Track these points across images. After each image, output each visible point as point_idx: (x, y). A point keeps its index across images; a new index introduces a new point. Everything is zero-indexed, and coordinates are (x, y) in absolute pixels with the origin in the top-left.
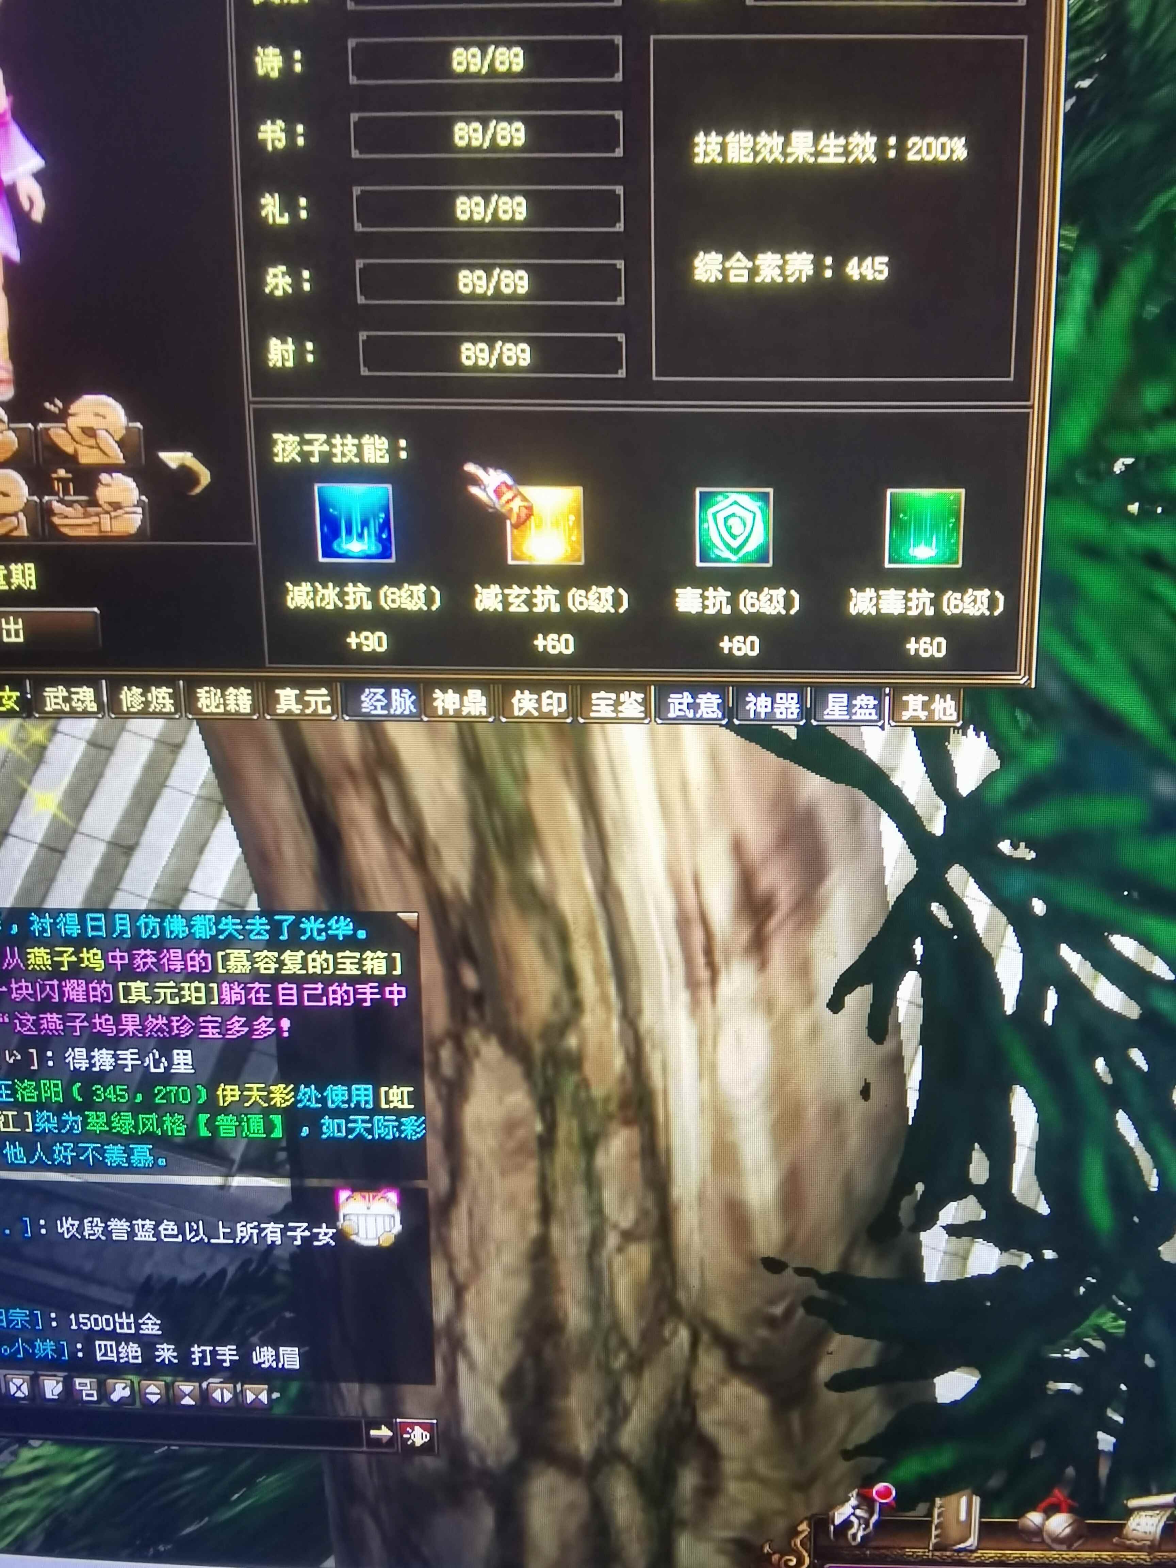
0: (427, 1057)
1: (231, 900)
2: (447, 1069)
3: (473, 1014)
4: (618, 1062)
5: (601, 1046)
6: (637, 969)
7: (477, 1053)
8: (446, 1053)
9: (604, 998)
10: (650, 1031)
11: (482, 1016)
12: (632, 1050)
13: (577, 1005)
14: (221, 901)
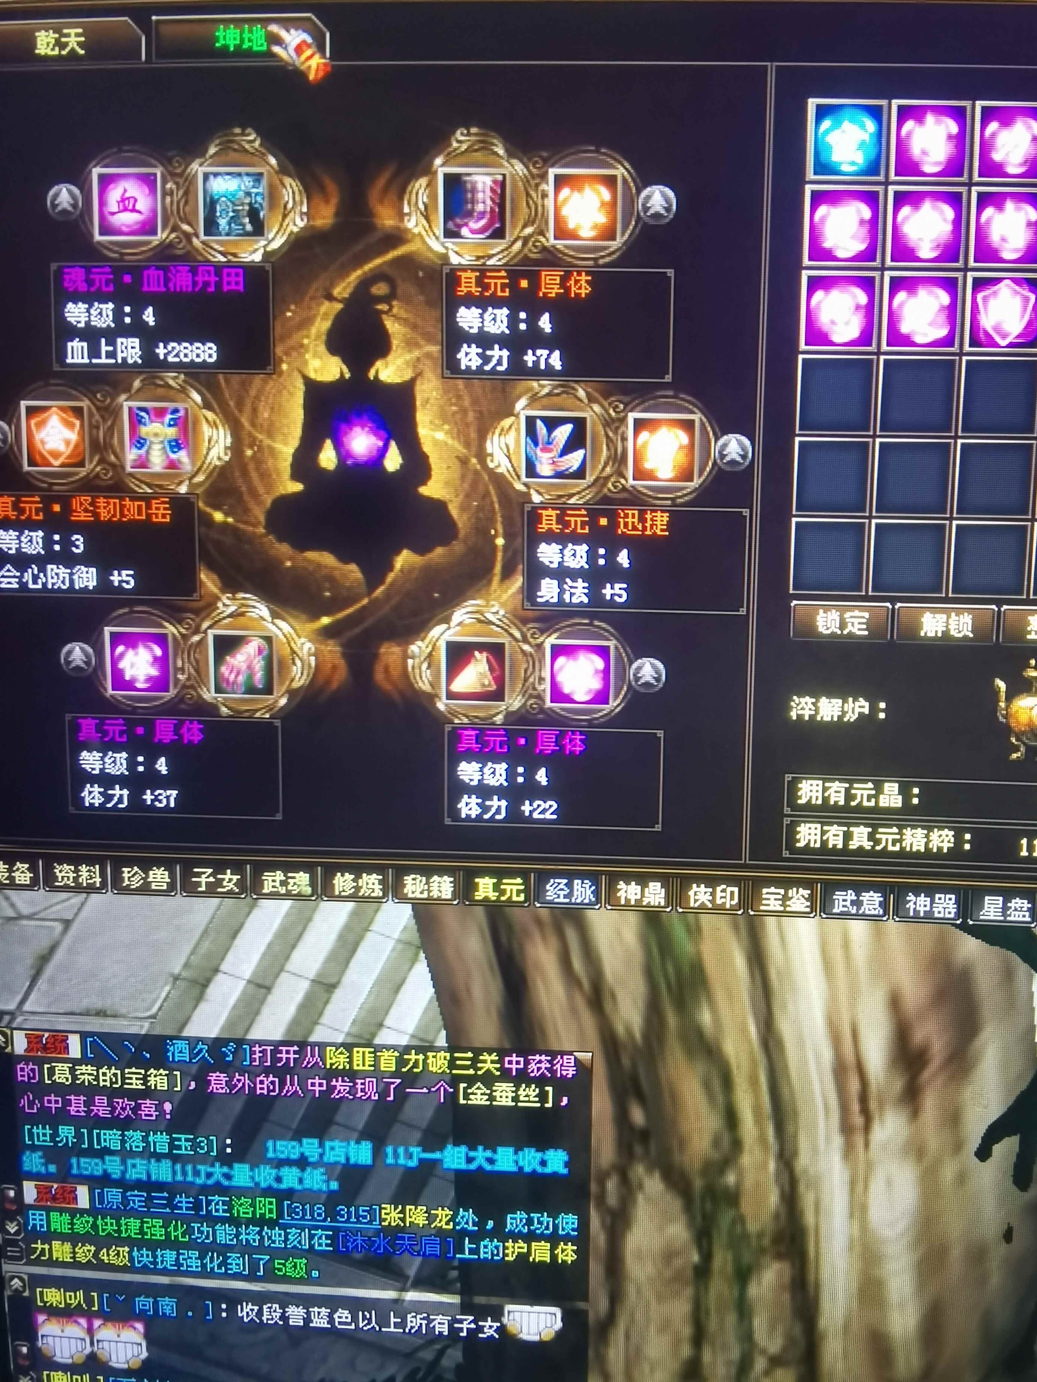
0: (594, 1187)
1: (422, 1036)
2: (612, 1199)
3: (638, 1149)
4: (773, 1199)
5: (758, 1185)
6: (795, 1113)
7: (641, 1186)
8: (611, 1185)
9: (762, 1139)
10: (805, 1171)
11: (647, 1152)
12: (787, 1187)
13: (737, 1145)
14: (413, 1036)
